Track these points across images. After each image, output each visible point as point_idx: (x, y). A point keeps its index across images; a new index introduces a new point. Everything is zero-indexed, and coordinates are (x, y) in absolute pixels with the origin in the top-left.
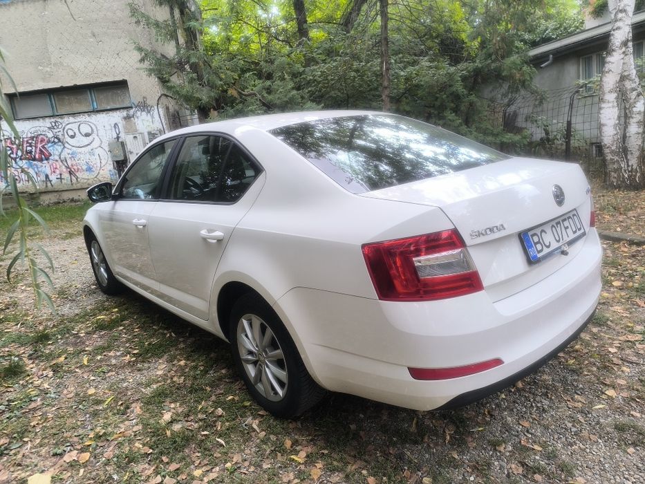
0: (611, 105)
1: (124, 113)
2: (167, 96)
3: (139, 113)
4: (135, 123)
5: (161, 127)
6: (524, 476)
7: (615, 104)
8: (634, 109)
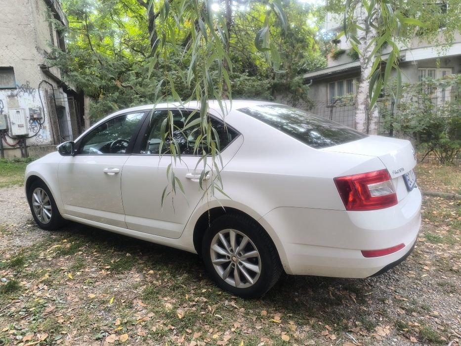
0: (361, 112)
1: (9, 92)
2: (46, 82)
3: (22, 93)
4: (18, 101)
5: (40, 105)
6: (407, 314)
7: (364, 112)
8: (373, 115)
